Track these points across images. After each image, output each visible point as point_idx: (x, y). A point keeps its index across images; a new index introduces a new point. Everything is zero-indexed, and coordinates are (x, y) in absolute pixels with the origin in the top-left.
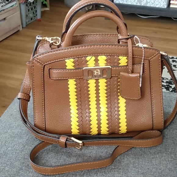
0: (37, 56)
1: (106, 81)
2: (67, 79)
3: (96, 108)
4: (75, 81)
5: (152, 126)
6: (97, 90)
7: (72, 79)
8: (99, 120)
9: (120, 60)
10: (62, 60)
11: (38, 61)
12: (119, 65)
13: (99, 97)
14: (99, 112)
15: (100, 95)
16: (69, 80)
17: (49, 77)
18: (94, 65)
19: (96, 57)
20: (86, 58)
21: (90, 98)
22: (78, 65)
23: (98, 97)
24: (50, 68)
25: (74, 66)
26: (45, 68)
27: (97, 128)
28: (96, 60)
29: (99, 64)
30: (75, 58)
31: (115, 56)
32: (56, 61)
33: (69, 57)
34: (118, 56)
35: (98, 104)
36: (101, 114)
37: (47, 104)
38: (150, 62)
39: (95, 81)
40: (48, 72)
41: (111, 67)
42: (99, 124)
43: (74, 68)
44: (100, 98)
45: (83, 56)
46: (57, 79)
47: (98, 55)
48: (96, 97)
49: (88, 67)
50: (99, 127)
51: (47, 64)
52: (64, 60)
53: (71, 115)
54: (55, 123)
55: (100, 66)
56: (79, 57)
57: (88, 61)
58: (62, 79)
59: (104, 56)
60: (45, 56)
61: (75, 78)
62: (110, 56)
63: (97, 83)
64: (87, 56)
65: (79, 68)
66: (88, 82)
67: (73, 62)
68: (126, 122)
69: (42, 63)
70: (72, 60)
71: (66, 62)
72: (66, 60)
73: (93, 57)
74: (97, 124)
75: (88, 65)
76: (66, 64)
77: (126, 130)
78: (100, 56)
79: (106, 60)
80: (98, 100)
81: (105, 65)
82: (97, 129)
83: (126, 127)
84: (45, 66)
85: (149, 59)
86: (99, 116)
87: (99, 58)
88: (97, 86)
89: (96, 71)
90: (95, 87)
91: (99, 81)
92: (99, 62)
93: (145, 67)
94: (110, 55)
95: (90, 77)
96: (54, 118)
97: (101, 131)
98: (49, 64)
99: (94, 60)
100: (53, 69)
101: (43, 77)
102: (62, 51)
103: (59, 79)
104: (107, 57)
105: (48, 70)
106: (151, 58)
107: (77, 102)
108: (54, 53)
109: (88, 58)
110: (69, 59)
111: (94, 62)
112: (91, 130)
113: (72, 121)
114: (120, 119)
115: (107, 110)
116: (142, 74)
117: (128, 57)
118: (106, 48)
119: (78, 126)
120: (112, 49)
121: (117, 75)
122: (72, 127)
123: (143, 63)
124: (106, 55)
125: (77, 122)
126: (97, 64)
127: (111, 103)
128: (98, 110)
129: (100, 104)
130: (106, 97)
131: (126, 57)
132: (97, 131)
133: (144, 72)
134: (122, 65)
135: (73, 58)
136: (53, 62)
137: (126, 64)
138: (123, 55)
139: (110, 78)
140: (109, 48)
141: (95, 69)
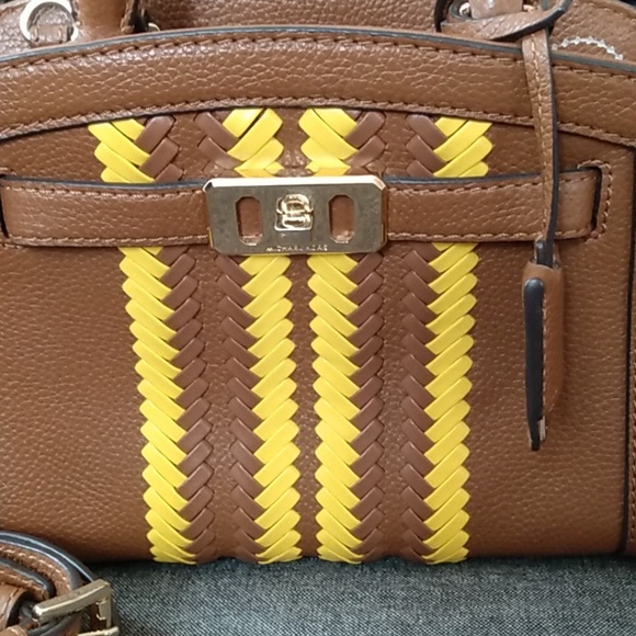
1: (352, 264)
2: (115, 249)
3: (295, 418)
6: (301, 317)
7: (142, 246)
8: (307, 487)
9: (441, 139)
10: (68, 122)
12: (438, 174)
13: (314, 355)
14: (307, 440)
15: (315, 345)
18: (278, 167)
19: (290, 113)
20: (221, 121)
21: (255, 360)
22: (173, 161)
23: (304, 356)
25: (145, 169)
27: (296, 528)
28: (291, 136)
29: (307, 160)
30: (149, 117)
31: (409, 113)
32: (32, 127)
33: (111, 109)
34: (431, 116)
35: (305, 395)
36: (320, 452)
39: (286, 263)
41: (382, 186)
42: (308, 508)
43: (151, 180)
44: (316, 365)
45: (201, 106)
46: (44, 242)
47: (300, 102)
48: (292, 356)
49: (239, 176)
50: (308, 528)
52: (85, 125)
53: (146, 452)
54: (55, 489)
55: (312, 174)
56: (179, 113)
57: (234, 141)
58: (76, 242)
59: (340, 111)
61: (156, 245)
62: (381, 111)
63: (299, 270)
64: (231, 109)
65: (180, 181)
66: (244, 265)
67: (141, 143)
68: (467, 508)
70: (134, 128)
71: (97, 142)
72: (92, 129)
73: (269, 112)
74: (295, 508)
75: (239, 163)
76: (99, 153)
77: (466, 551)
78: (313, 107)
80: (304, 375)
81: (346, 167)
82: (297, 536)
83: (465, 537)
86: (307, 464)
87: (308, 120)
88: (300, 296)
89: (285, 205)
90: (288, 296)
91: (311, 263)
92: (306, 148)
93: (603, 193)
94: (378, 106)
95: (252, 240)
96: (44, 460)
97: (320, 545)
99: (276, 136)
100: (19, 178)
103: (60, 242)
104: (356, 119)
107: (177, 381)
108: (17, 73)
109: (237, 120)
110: (110, 121)
111: (278, 147)
112: (258, 541)
113: (148, 486)
114: (430, 490)
115: (355, 433)
116: (585, 238)
117: (494, 123)
118: (353, 57)
119: (182, 513)
120: (392, 67)
121: (421, 236)
122: (149, 517)
123: (597, 171)
124: (350, 102)
125: (181, 491)
126: (293, 162)
127: (385, 394)
128: (302, 430)
129: (316, 397)
130: (354, 359)
131: (487, 126)
132: (297, 545)
133: (594, 223)
134: (453, 175)
135: (136, 118)
136: (13, 132)
137: (483, 169)
138: (466, 109)
139: (381, 252)
140: (373, 61)
141: (283, 191)
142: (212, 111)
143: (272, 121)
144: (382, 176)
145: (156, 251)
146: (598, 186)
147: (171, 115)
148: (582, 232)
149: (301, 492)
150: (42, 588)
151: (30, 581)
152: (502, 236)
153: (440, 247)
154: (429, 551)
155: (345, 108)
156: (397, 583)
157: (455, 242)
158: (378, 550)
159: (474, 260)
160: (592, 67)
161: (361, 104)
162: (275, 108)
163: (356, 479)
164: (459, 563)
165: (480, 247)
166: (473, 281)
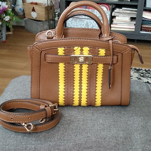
0: (37, 44)
1: (88, 66)
2: (58, 63)
3: (79, 86)
4: (64, 64)
5: (120, 103)
6: (81, 72)
7: (62, 63)
8: (80, 95)
9: (99, 51)
10: (55, 48)
11: (37, 47)
12: (99, 55)
13: (82, 77)
14: (81, 89)
15: (82, 76)
16: (60, 63)
17: (44, 60)
18: (80, 54)
19: (82, 47)
20: (74, 48)
21: (74, 78)
22: (67, 53)
24: (46, 53)
25: (64, 53)
26: (42, 53)
27: (79, 101)
28: (82, 50)
29: (83, 53)
30: (65, 47)
31: (96, 48)
32: (51, 48)
33: (61, 46)
34: (98, 48)
35: (81, 83)
36: (82, 90)
37: (42, 80)
38: (123, 55)
39: (79, 65)
40: (44, 56)
41: (92, 56)
42: (80, 98)
43: (64, 55)
44: (82, 79)
45: (71, 46)
46: (50, 62)
47: (83, 46)
48: (79, 78)
49: (75, 55)
50: (80, 101)
51: (43, 50)
52: (57, 48)
53: (59, 90)
54: (47, 94)
55: (84, 55)
57: (75, 50)
58: (54, 62)
59: (88, 48)
60: (42, 44)
62: (93, 48)
63: (81, 66)
64: (75, 47)
65: (68, 55)
66: (74, 66)
67: (64, 50)
68: (101, 98)
69: (40, 49)
70: (63, 49)
71: (58, 50)
72: (58, 48)
73: (79, 47)
74: (79, 98)
75: (75, 53)
76: (58, 51)
77: (100, 104)
79: (89, 51)
81: (88, 54)
82: (78, 102)
83: (101, 102)
84: (42, 52)
85: (122, 52)
86: (80, 92)
87: (84, 48)
88: (81, 70)
89: (80, 58)
90: (79, 70)
91: (83, 65)
92: (83, 51)
93: (118, 58)
94: (92, 47)
95: (76, 62)
96: (46, 91)
97: (81, 103)
98: (45, 50)
99: (80, 50)
100: (48, 54)
101: (40, 60)
102: (56, 41)
103: (52, 62)
104: (90, 48)
105: (44, 55)
106: (124, 52)
107: (64, 80)
108: (50, 42)
109: (75, 48)
110: (60, 48)
111: (80, 51)
112: (73, 102)
113: (59, 94)
114: (96, 96)
115: (87, 88)
116: (116, 64)
117: (106, 50)
118: (90, 42)
119: (64, 98)
120: (94, 43)
121: (97, 63)
122: (59, 99)
123: (118, 55)
124: (89, 47)
125: (64, 95)
126: (82, 53)
127: (91, 83)
128: (80, 88)
129: (82, 83)
130: (87, 78)
131: (105, 50)
132: (78, 103)
133: (117, 62)
134: (101, 55)
135: (64, 47)
136: (48, 49)
137: (104, 55)
138: (103, 48)
139: (91, 64)
140: (92, 42)
141: (80, 57)
142: (73, 47)
143: (80, 48)
144: (92, 55)
145: (64, 63)
146: (118, 57)
147: (68, 47)
148: (116, 63)
149: (79, 96)
150: (48, 105)
151: (46, 105)
152: (106, 63)
153: (99, 64)
154: (96, 104)
155: (88, 47)
156: (92, 108)
157: (100, 63)
158: (89, 104)
159: (103, 66)
160: (117, 44)
161: (90, 47)
162: (80, 47)
163: (87, 91)
164: (100, 106)
165: (104, 64)
166: (103, 68)
